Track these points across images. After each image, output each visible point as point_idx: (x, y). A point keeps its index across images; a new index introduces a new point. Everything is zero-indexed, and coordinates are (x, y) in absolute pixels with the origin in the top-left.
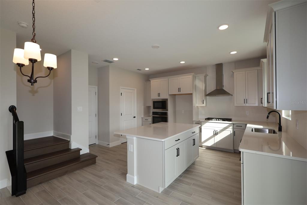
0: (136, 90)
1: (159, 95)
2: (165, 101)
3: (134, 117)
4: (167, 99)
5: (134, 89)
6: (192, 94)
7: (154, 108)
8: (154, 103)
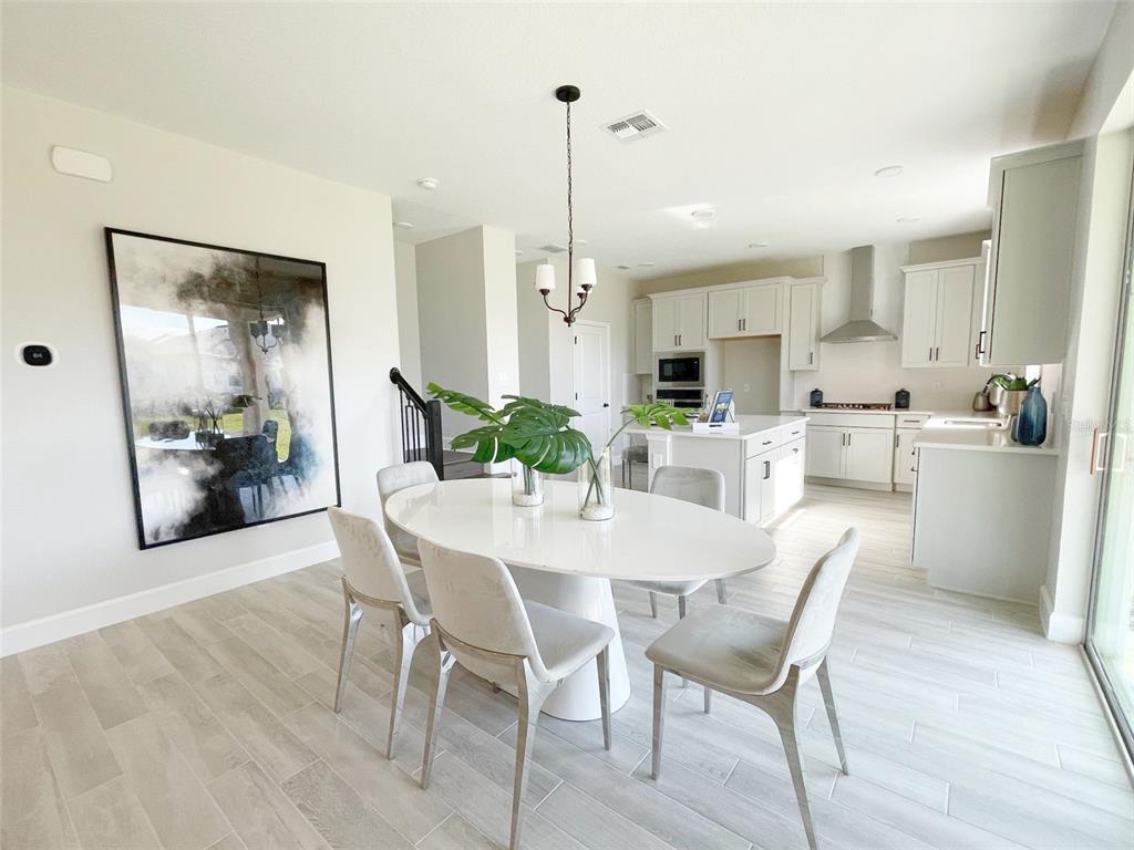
0: (609, 327)
1: (678, 340)
2: (697, 359)
3: (605, 405)
4: (703, 354)
5: (601, 324)
6: (779, 336)
7: (663, 378)
8: (662, 363)
